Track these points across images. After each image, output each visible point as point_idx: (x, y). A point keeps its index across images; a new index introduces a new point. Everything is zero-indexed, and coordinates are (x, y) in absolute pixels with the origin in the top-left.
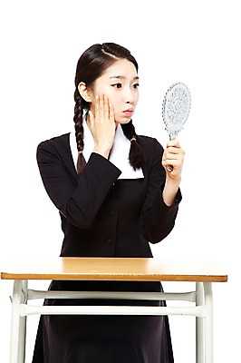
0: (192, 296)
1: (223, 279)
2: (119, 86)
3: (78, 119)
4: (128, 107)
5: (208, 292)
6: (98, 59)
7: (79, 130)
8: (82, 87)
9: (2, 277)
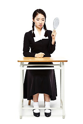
9: (18, 61)
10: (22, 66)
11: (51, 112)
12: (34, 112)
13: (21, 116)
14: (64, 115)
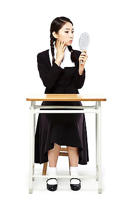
0: (94, 107)
2: (67, 32)
3: (52, 45)
4: (71, 39)
5: (100, 105)
8: (54, 33)
9: (27, 100)
10: (33, 108)
12: (47, 184)
13: (31, 188)
14: (100, 188)
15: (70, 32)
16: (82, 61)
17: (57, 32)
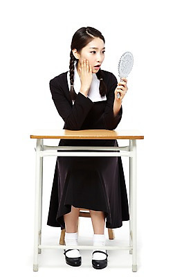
1: (142, 138)
2: (95, 52)
6: (84, 37)
7: (72, 73)
8: (74, 51)
10: (39, 149)
11: (106, 259)
13: (36, 264)
14: (135, 264)
15: (98, 53)
16: (120, 93)
17: (79, 51)
